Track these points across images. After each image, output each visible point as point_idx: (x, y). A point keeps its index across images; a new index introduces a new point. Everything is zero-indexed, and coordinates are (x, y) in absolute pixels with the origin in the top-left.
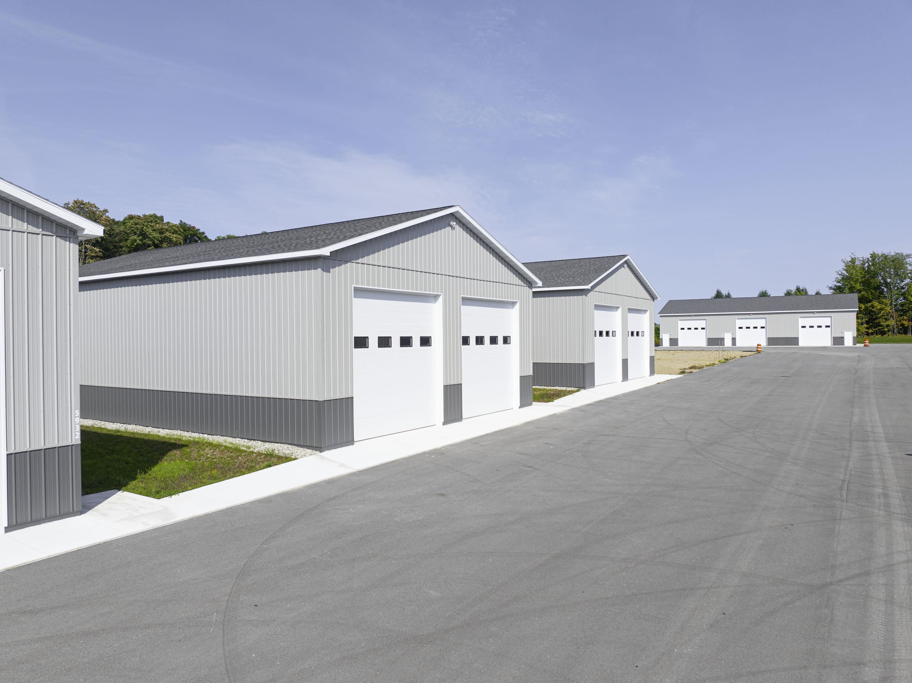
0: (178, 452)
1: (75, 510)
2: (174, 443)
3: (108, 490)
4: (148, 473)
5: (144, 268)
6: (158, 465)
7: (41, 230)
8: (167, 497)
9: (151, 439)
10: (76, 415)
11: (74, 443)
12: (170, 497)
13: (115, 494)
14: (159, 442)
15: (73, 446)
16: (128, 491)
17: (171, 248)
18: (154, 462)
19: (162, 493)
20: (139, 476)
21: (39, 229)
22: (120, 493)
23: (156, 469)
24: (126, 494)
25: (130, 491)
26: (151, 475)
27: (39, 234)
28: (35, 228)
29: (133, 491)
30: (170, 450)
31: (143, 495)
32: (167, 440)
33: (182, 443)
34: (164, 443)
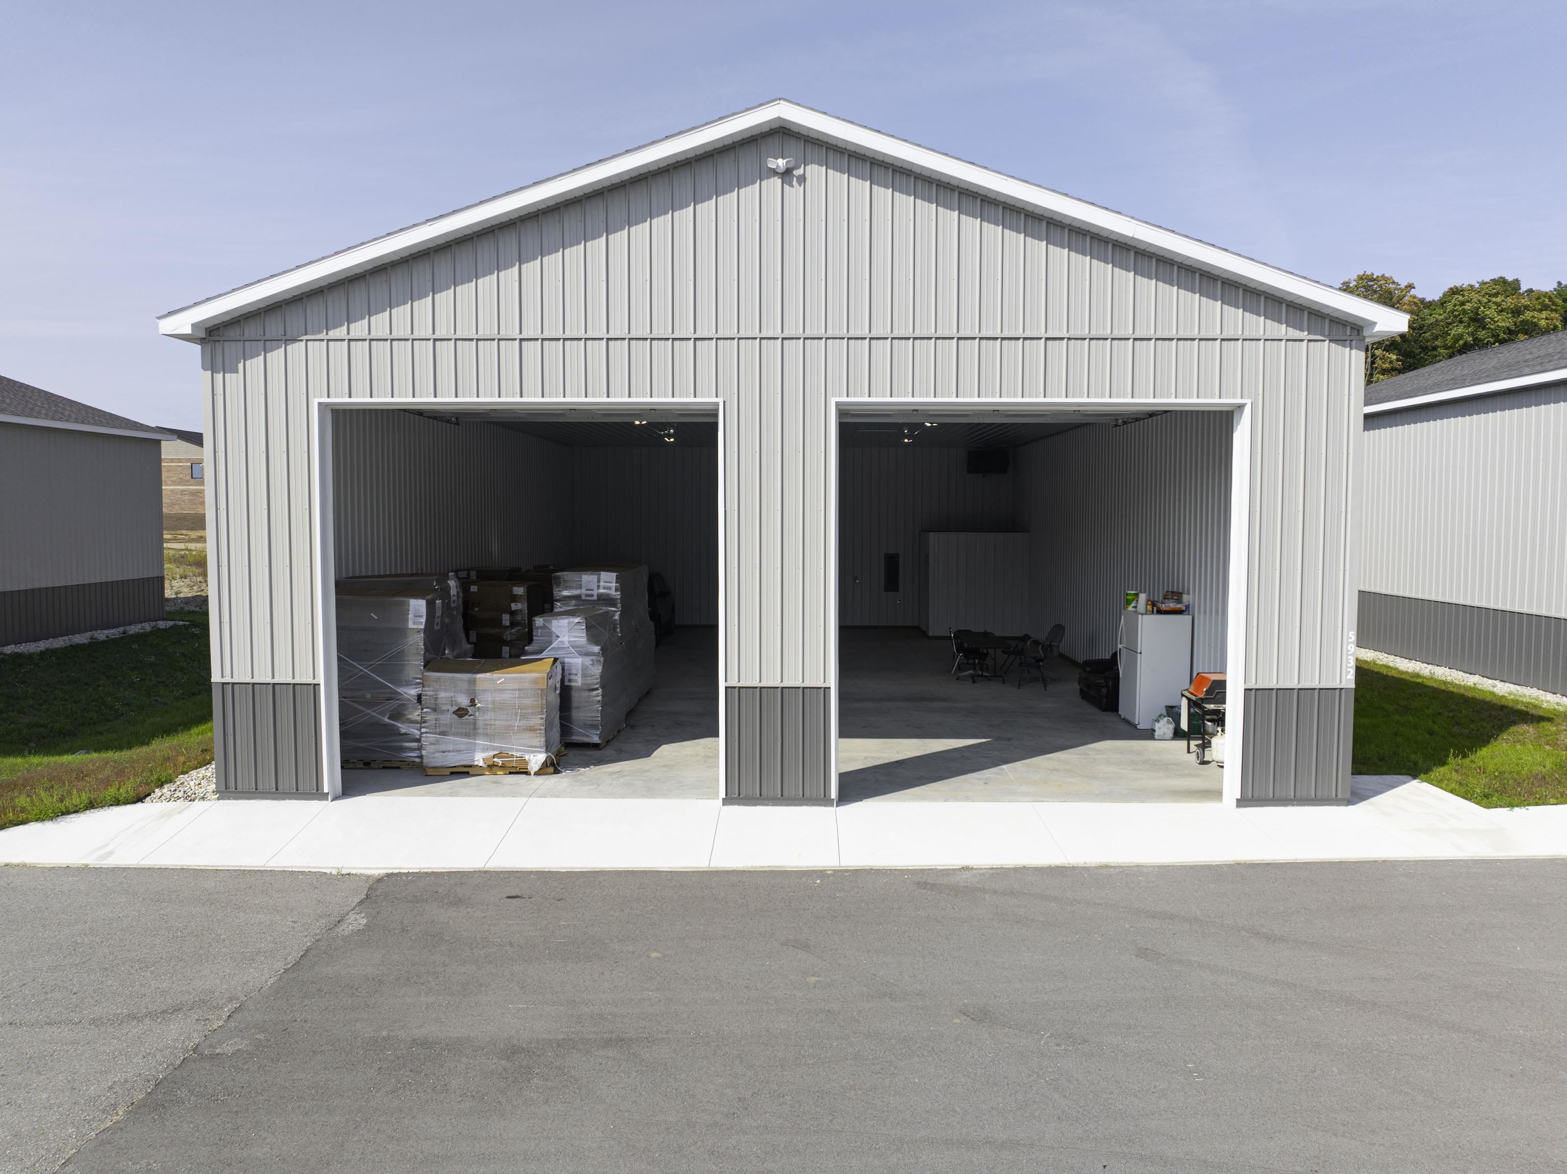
0: (1531, 729)
1: (1339, 796)
2: (1523, 711)
3: (1395, 774)
4: (1468, 757)
5: (1479, 382)
6: (1490, 746)
7: (1306, 333)
8: (1504, 807)
9: (1477, 696)
10: (1350, 640)
11: (1344, 685)
12: (1509, 809)
13: (1405, 783)
14: (1494, 704)
15: (1343, 691)
16: (1430, 782)
17: (1536, 340)
18: (1483, 739)
19: (1494, 798)
20: (1451, 759)
21: (1303, 331)
22: (1415, 783)
23: (1484, 752)
24: (1425, 785)
25: (1433, 782)
26: (1474, 762)
27: (1302, 340)
28: (1298, 331)
29: (1439, 783)
30: (1514, 723)
31: (1457, 795)
32: (1510, 704)
33: (1541, 713)
34: (1503, 708)
